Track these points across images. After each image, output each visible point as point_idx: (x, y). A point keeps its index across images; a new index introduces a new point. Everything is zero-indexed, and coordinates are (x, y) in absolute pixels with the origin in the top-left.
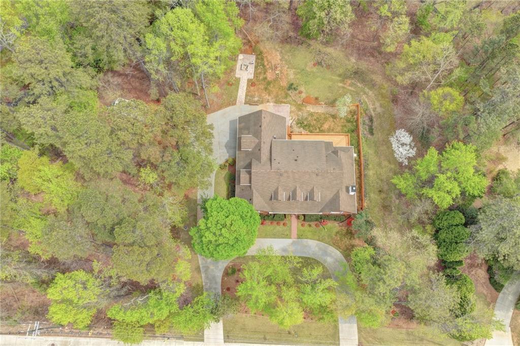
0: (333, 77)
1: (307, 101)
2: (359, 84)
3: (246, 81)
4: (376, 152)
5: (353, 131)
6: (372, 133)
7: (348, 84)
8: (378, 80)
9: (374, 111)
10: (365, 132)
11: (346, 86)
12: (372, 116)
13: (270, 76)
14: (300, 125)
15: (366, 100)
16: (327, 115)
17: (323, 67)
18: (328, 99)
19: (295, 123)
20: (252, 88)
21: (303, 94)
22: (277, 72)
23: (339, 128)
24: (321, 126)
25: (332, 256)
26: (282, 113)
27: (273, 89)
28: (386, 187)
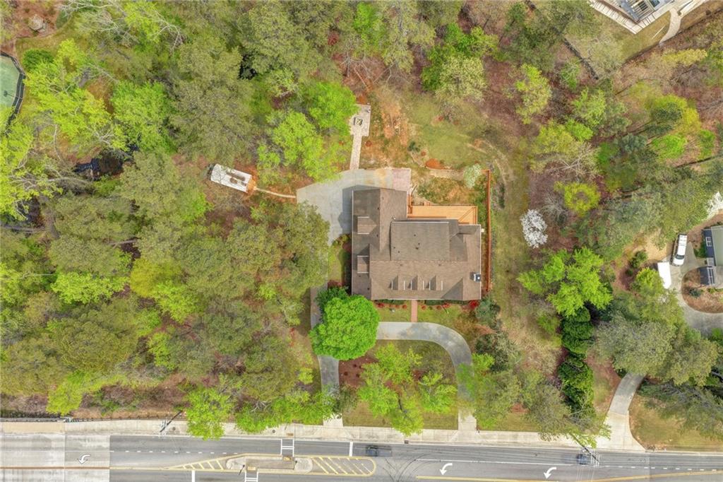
0: (461, 135)
1: (430, 165)
2: (491, 146)
3: (360, 140)
4: (506, 227)
5: (481, 201)
6: (502, 206)
7: (478, 146)
8: (513, 143)
9: (506, 179)
10: (495, 204)
11: (475, 147)
12: (503, 185)
13: (388, 133)
14: (421, 194)
15: (498, 165)
16: (454, 182)
17: (450, 121)
18: (454, 163)
19: (416, 191)
20: (368, 148)
21: (426, 156)
22: (396, 127)
23: (466, 198)
24: (446, 195)
25: (453, 340)
26: (402, 180)
27: (392, 150)
28: (514, 267)
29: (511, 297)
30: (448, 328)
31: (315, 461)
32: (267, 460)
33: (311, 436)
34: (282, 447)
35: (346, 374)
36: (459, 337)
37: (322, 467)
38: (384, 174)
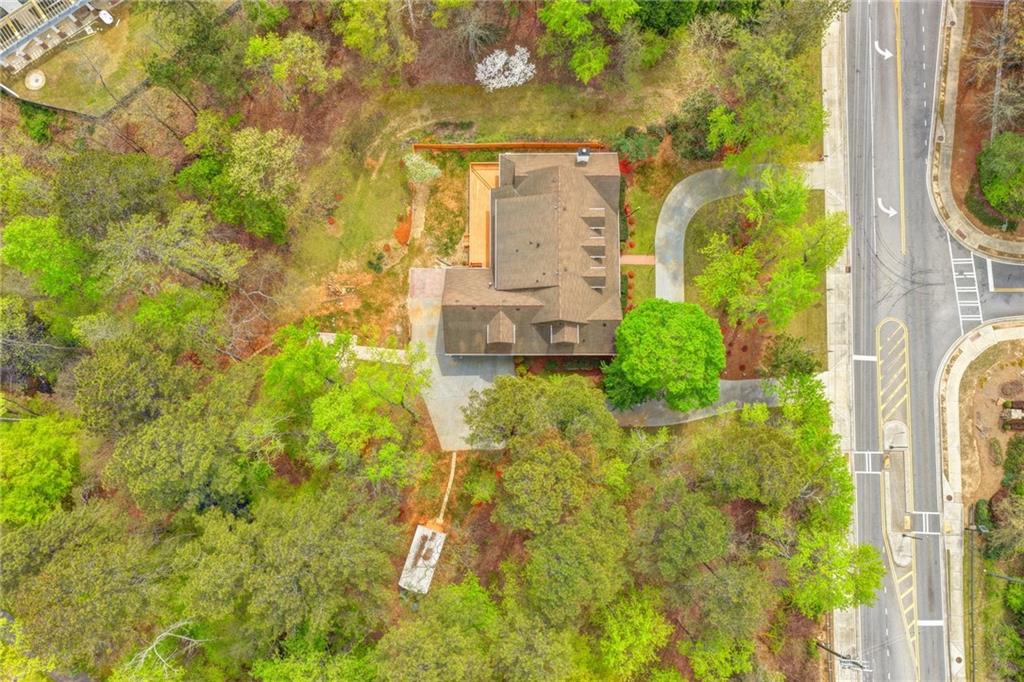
0: (359, 189)
1: (404, 238)
2: (376, 144)
3: (363, 348)
4: (504, 119)
5: (462, 158)
6: (469, 125)
7: (374, 163)
8: (371, 109)
9: (427, 119)
10: (467, 136)
11: (377, 167)
12: (437, 124)
13: (352, 304)
14: (450, 251)
15: (405, 132)
16: (431, 201)
17: (336, 207)
18: (402, 200)
19: (446, 259)
20: (376, 336)
21: (390, 244)
22: (344, 291)
23: (457, 182)
24: (453, 212)
25: (683, 199)
26: (428, 281)
27: (380, 298)
28: (565, 107)
29: (611, 112)
30: (663, 208)
31: (887, 417)
32: (892, 497)
33: (847, 423)
34: (869, 471)
35: (742, 368)
36: (677, 191)
37: (899, 404)
38: (419, 309)
